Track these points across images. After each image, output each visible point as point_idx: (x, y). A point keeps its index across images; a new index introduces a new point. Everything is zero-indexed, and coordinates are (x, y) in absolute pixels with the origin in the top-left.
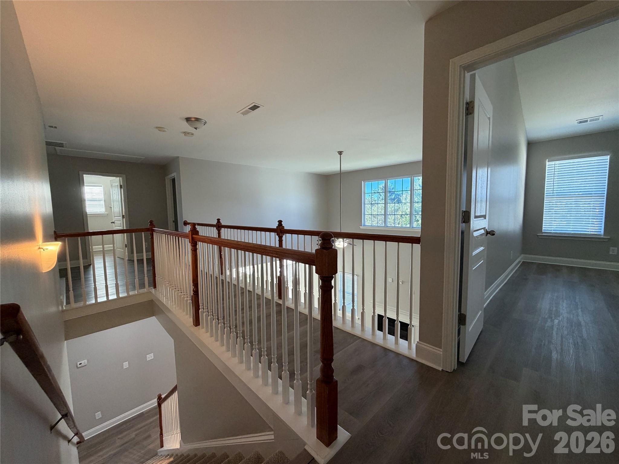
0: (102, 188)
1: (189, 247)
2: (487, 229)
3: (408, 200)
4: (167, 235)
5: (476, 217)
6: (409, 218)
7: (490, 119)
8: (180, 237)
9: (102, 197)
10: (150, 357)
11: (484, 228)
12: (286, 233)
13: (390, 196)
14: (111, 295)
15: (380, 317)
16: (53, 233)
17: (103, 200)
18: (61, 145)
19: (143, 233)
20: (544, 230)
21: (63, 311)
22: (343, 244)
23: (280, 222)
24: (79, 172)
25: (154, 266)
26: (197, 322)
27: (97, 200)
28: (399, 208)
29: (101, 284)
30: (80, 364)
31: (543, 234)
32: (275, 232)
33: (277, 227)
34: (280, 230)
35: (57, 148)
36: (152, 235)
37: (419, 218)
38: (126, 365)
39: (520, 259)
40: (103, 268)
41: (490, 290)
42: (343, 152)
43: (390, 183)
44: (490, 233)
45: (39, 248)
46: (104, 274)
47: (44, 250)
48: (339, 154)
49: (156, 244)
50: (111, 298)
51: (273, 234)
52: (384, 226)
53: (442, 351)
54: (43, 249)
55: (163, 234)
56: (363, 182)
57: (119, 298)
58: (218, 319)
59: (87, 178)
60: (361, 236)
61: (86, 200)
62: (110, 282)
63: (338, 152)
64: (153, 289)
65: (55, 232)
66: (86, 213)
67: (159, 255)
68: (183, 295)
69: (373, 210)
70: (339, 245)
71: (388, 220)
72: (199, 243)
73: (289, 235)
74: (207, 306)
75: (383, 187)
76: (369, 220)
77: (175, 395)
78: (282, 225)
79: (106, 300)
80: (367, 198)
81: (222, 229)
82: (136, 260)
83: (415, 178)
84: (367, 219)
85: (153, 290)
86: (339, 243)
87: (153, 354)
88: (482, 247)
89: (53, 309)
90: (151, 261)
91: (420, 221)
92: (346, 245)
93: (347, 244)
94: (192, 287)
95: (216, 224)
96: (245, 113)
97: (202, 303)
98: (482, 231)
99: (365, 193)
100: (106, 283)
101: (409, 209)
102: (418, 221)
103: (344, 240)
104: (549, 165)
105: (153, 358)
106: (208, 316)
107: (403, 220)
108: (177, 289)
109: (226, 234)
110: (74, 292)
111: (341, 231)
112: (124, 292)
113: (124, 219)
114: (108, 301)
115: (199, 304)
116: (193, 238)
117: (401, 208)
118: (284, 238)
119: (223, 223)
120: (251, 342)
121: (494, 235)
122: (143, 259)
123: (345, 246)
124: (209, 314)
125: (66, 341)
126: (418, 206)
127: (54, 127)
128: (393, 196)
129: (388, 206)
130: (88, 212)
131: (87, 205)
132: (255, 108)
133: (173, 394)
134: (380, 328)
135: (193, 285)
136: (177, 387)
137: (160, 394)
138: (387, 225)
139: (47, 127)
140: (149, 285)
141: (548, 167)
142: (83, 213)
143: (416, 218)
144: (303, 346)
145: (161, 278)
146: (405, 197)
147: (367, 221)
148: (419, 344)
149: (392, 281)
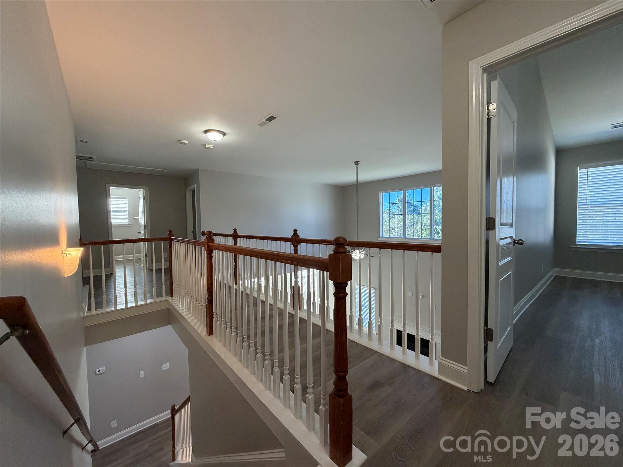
0: (127, 200)
1: (205, 255)
2: (514, 238)
3: (428, 211)
4: (184, 244)
5: (502, 224)
6: (429, 230)
7: (514, 122)
8: (197, 245)
9: (127, 208)
10: (166, 366)
11: (511, 237)
12: (301, 243)
13: (409, 207)
14: (130, 302)
15: (399, 333)
16: (78, 241)
17: (128, 211)
18: (91, 159)
19: (162, 242)
20: (578, 242)
21: (84, 317)
22: (359, 255)
23: (295, 231)
24: (106, 185)
25: (172, 275)
26: (210, 332)
27: (122, 211)
28: (419, 220)
29: (121, 292)
30: (99, 371)
31: (577, 247)
32: (290, 242)
33: (292, 236)
34: (295, 240)
35: (87, 162)
36: (171, 244)
37: (439, 229)
38: (142, 374)
39: (553, 273)
40: (124, 277)
41: (519, 305)
42: (359, 162)
43: (409, 194)
44: (518, 242)
45: (63, 253)
46: (124, 283)
47: (67, 255)
48: (355, 164)
49: (174, 252)
50: (129, 305)
51: (288, 243)
52: (403, 238)
53: (467, 369)
54: (66, 253)
55: (181, 242)
56: (381, 192)
57: (137, 307)
58: (231, 329)
59: (114, 190)
60: (378, 245)
61: (112, 211)
62: (130, 290)
63: (355, 162)
64: (170, 297)
65: (80, 240)
66: (111, 223)
67: (176, 263)
68: (198, 303)
69: (392, 222)
70: (355, 257)
71: (407, 233)
72: (214, 251)
73: (304, 245)
74: (220, 314)
75: (401, 199)
76: (387, 233)
77: (188, 406)
78: (298, 234)
79: (125, 307)
80: (385, 210)
81: (238, 238)
82: (155, 269)
83: (434, 188)
84: (385, 231)
85: (170, 299)
86: (356, 254)
87: (168, 363)
88: (510, 258)
89: (74, 315)
90: (169, 271)
91: (441, 233)
92: (362, 256)
93: (364, 255)
94: (207, 296)
95: (232, 234)
96: (262, 125)
97: (216, 311)
98: (509, 240)
99: (382, 204)
100: (126, 291)
101: (429, 221)
102: (438, 233)
103: (360, 251)
104: (581, 172)
105: (168, 368)
106: (221, 324)
107: (423, 232)
108: (192, 298)
109: (242, 243)
110: (95, 299)
111: (357, 240)
112: (142, 300)
113: (146, 229)
114: (127, 309)
115: (213, 313)
116: (208, 246)
117: (420, 220)
118: (299, 248)
119: (240, 233)
120: (263, 353)
121: (522, 244)
122: (161, 269)
123: (361, 258)
124: (223, 323)
125: (85, 347)
126: (438, 218)
127: (84, 141)
128: (412, 208)
129: (407, 218)
130: (113, 223)
131: (112, 216)
132: (271, 119)
133: (185, 406)
134: (399, 343)
135: (207, 293)
136: (190, 398)
137: (174, 405)
138: (406, 236)
139: (78, 141)
140: (166, 294)
141: (580, 174)
142: (108, 223)
143: (436, 231)
144: (316, 360)
145: (178, 286)
146: (425, 209)
147: (385, 233)
148: (441, 361)
149: (412, 295)
